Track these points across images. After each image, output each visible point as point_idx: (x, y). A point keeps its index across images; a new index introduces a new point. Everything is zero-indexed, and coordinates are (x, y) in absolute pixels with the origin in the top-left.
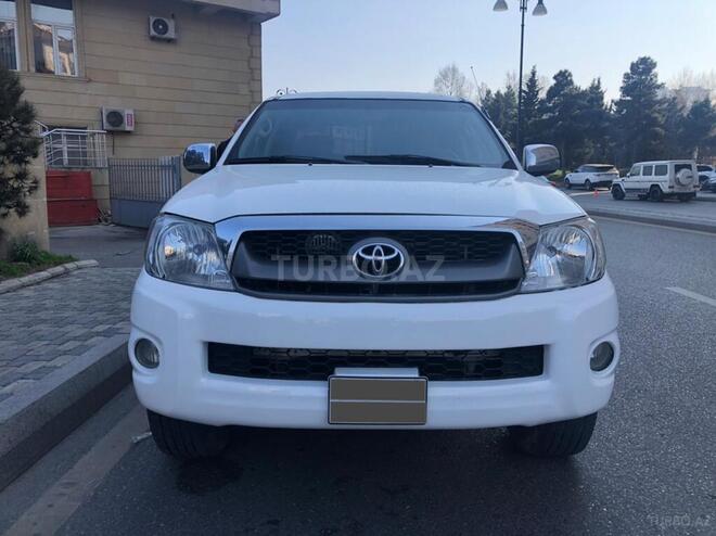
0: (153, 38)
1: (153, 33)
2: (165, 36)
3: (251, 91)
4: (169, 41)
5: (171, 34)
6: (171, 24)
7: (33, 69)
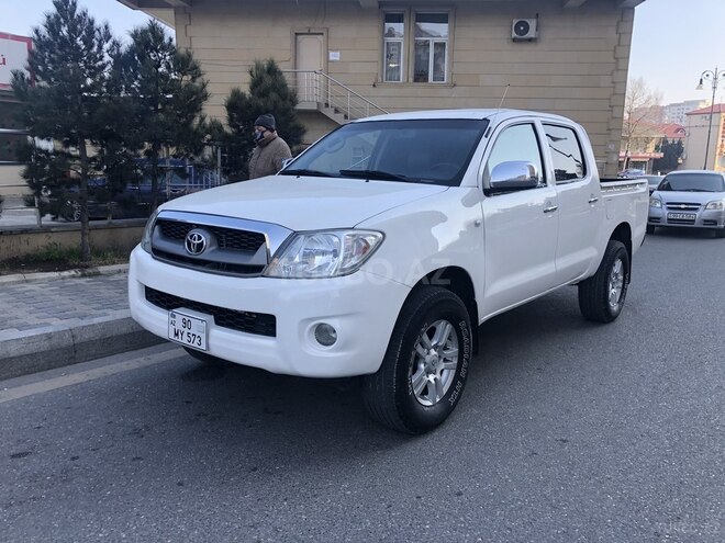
0: (514, 40)
1: (514, 35)
2: (526, 36)
3: (614, 83)
4: (530, 40)
5: (531, 34)
6: (532, 24)
7: (411, 80)
